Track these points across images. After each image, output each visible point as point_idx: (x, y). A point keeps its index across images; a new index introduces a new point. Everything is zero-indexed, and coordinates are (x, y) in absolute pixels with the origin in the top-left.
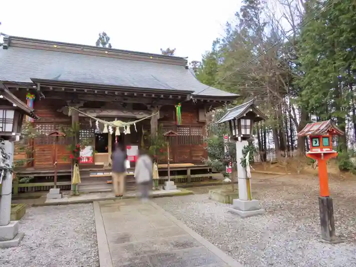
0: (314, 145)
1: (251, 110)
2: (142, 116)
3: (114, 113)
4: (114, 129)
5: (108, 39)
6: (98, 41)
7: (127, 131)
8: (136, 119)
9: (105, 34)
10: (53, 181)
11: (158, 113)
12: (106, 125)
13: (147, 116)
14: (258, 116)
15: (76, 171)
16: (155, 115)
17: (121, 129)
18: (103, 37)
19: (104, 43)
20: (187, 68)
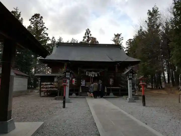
1: (131, 71)
3: (92, 69)
4: (92, 75)
5: (90, 32)
6: (86, 33)
7: (96, 76)
8: (99, 71)
9: (88, 29)
12: (89, 74)
13: (104, 70)
14: (134, 72)
16: (106, 70)
18: (88, 31)
19: (88, 34)
20: (121, 49)
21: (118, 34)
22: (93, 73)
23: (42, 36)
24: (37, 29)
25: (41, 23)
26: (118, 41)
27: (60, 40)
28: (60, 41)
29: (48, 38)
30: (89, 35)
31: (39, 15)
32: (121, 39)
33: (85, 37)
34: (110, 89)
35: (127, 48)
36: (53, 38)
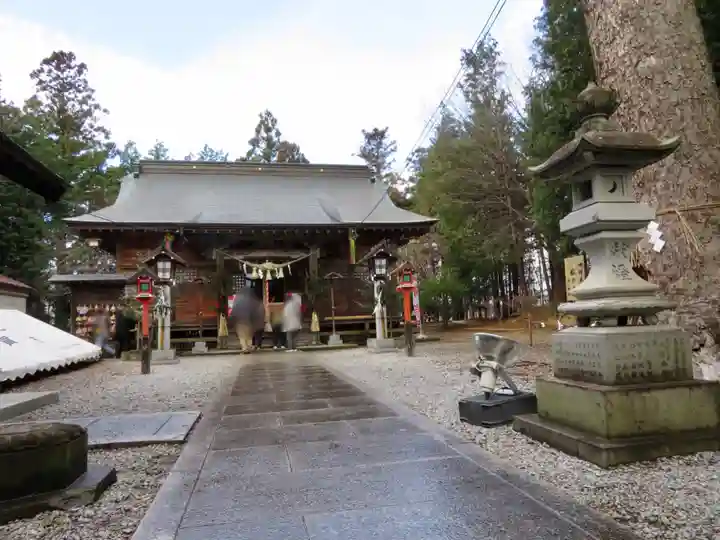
1: (382, 250)
3: (265, 254)
4: (265, 273)
5: (274, 121)
6: (260, 126)
7: (280, 275)
8: (291, 259)
9: (269, 114)
10: (196, 336)
11: (318, 251)
12: (254, 269)
13: (305, 256)
15: (222, 322)
16: (315, 254)
17: (273, 272)
18: (266, 119)
19: (268, 130)
20: (373, 181)
21: (376, 130)
22: (268, 265)
23: (84, 138)
24: (62, 110)
25: (81, 88)
26: (377, 157)
27: (157, 153)
28: (158, 157)
29: (110, 146)
30: (273, 133)
31: (71, 56)
32: (389, 150)
33: (254, 142)
35: (411, 179)
36: (130, 144)
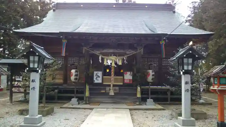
0: (215, 83)
1: (191, 52)
2: (130, 52)
3: (111, 51)
7: (120, 63)
10: (74, 93)
11: (142, 50)
12: (105, 59)
14: (197, 56)
16: (140, 51)
20: (174, 12)
22: (113, 58)
34: (148, 89)
